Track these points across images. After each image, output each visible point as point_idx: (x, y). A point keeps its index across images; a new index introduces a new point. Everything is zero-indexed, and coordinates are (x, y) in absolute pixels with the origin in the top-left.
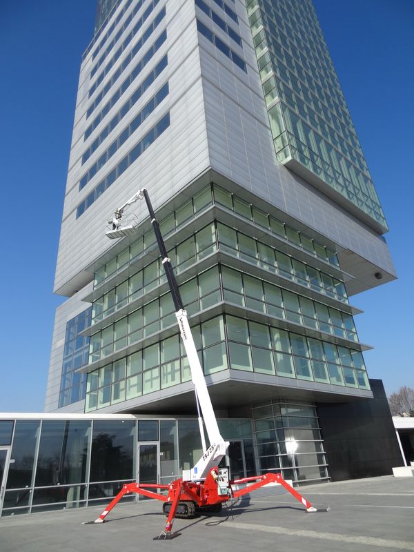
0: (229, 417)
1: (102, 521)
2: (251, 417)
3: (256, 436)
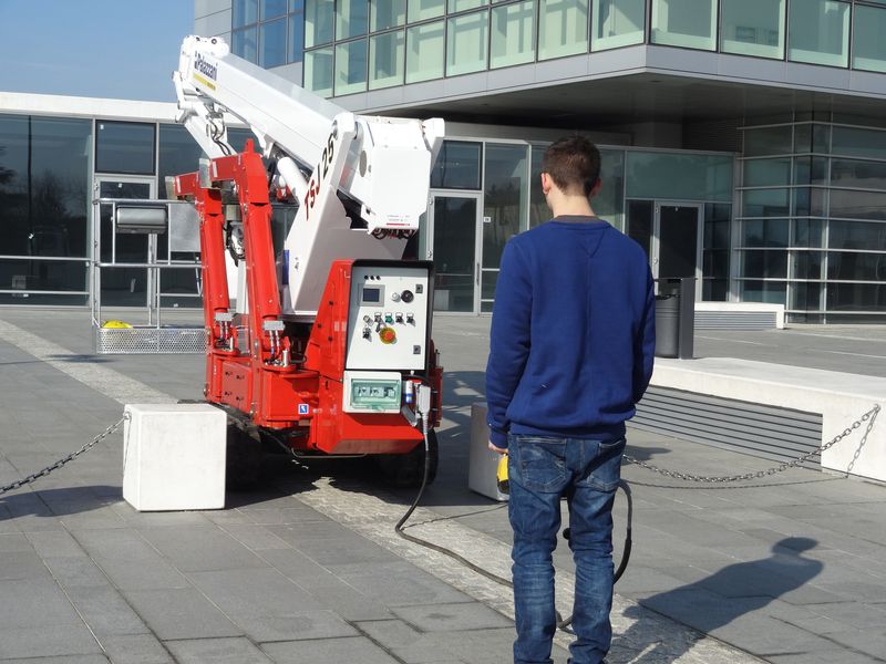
3: (745, 197)
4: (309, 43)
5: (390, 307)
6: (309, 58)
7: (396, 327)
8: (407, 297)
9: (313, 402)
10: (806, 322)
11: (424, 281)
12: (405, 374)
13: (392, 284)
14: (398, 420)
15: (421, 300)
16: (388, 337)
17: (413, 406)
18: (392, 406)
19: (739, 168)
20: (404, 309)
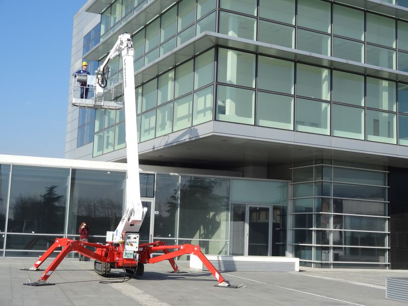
0: (268, 178)
1: (36, 269)
2: (289, 179)
3: (294, 203)
4: (97, 130)
5: (132, 240)
6: (96, 138)
7: (133, 244)
8: (135, 238)
9: (119, 257)
10: (322, 267)
11: (138, 235)
12: (134, 252)
13: (132, 236)
14: (133, 260)
15: (138, 239)
16: (132, 245)
17: (136, 257)
18: (132, 257)
19: (290, 188)
20: (135, 240)
